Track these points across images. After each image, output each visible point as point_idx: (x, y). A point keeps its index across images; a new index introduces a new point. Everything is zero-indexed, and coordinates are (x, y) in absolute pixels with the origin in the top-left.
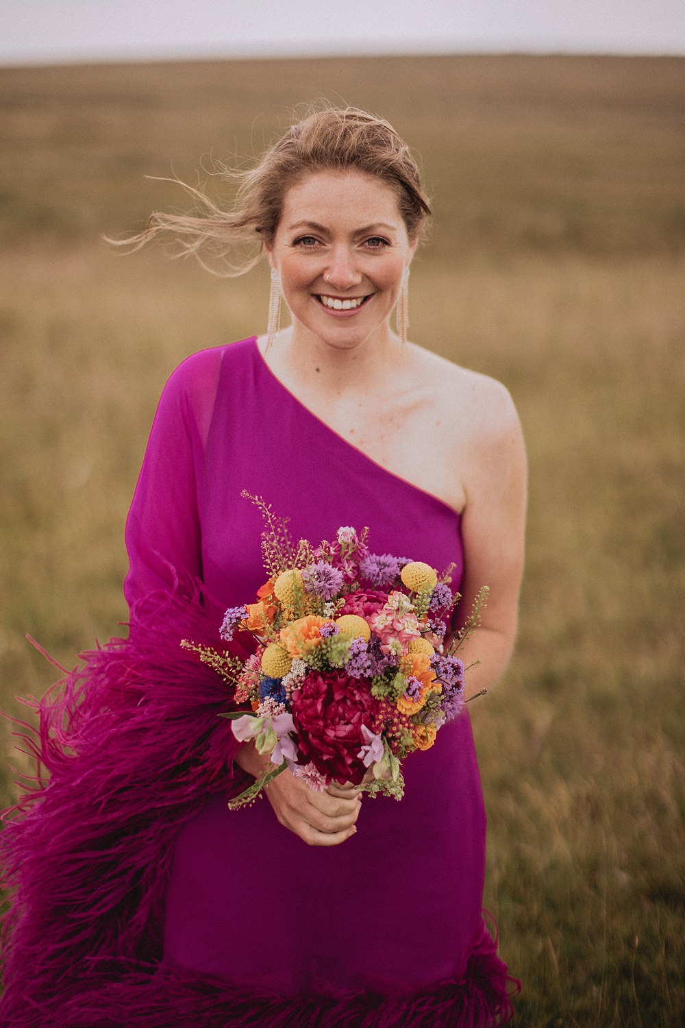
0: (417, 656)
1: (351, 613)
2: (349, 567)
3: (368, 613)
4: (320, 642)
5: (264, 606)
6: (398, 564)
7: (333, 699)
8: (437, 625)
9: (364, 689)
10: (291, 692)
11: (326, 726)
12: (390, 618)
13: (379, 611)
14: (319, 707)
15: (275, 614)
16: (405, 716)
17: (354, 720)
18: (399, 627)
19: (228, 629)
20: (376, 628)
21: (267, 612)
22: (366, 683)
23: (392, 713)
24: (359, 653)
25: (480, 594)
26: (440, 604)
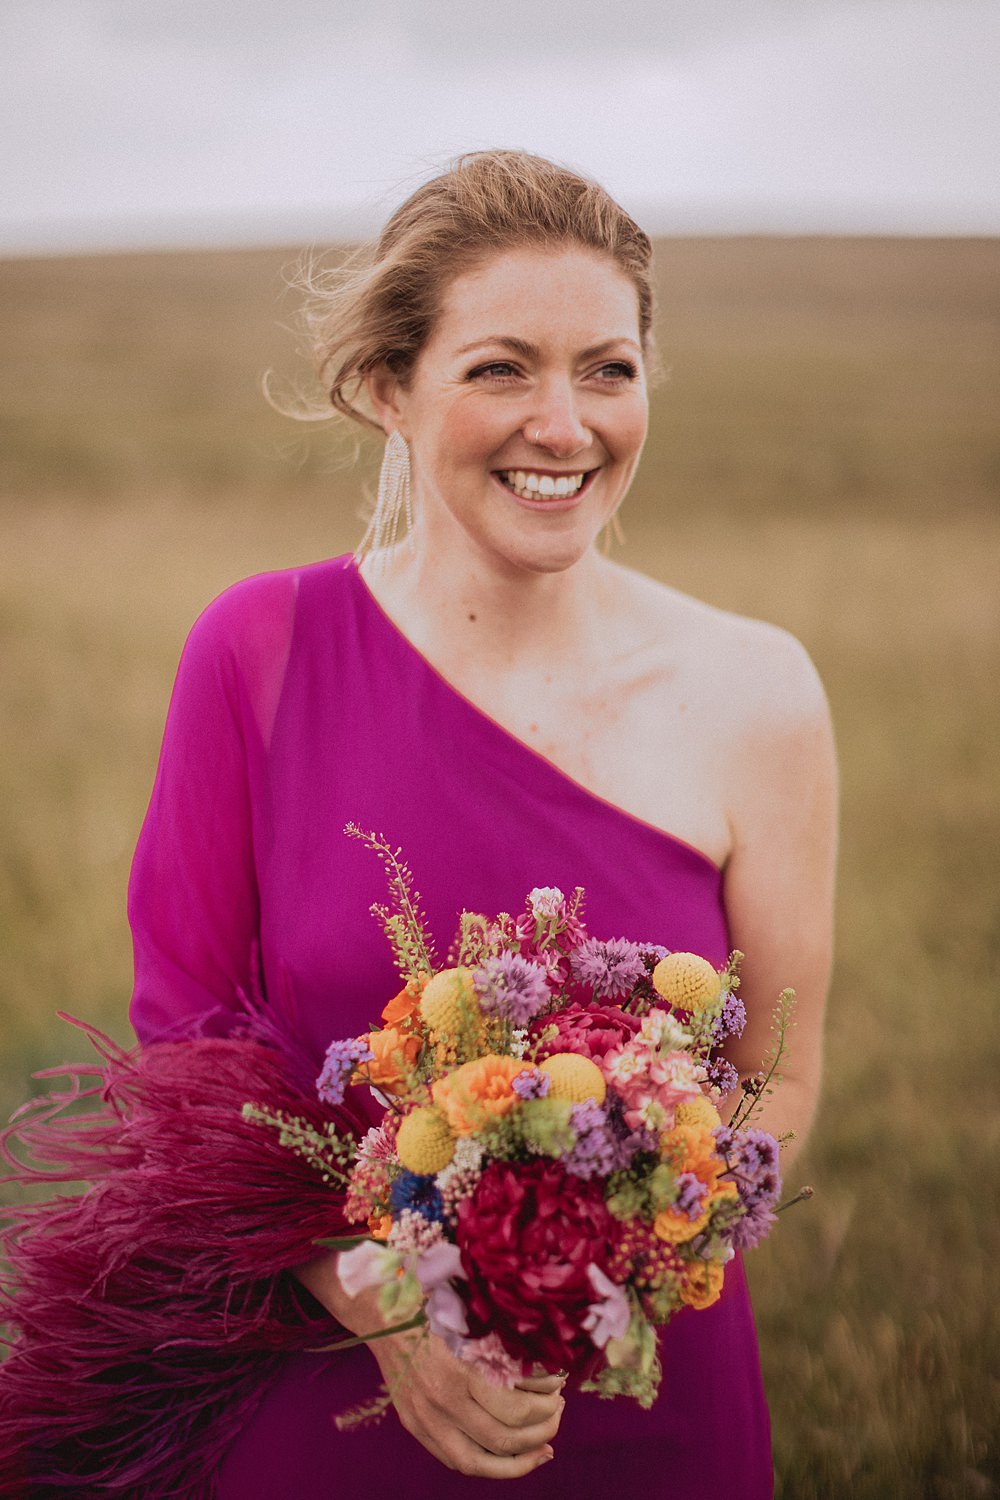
0: (691, 1132)
1: (566, 1049)
2: (552, 963)
3: (598, 1050)
4: (511, 1106)
5: (399, 1039)
6: (641, 955)
7: (535, 1215)
8: (722, 1071)
9: (595, 1195)
10: (454, 1201)
11: (523, 1267)
12: (642, 1060)
13: (620, 1047)
14: (507, 1231)
15: (418, 1054)
16: (668, 1245)
17: (575, 1255)
18: (660, 1077)
19: (334, 1081)
20: (615, 1078)
21: (404, 1048)
22: (597, 1188)
23: (645, 1240)
24: (590, 1130)
25: (779, 1005)
26: (726, 1029)
